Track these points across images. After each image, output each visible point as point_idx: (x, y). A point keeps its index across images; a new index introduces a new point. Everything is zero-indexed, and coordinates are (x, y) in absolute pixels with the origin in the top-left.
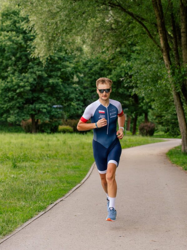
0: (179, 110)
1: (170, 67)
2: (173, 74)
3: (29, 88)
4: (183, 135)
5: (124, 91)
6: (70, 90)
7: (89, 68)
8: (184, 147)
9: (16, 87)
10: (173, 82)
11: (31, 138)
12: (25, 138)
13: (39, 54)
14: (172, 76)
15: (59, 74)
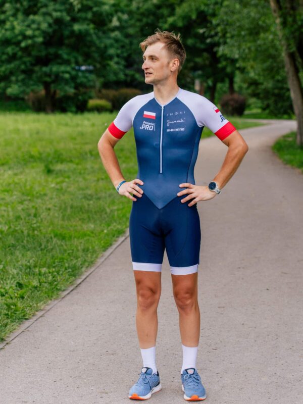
1: (279, 13)
2: (284, 24)
3: (40, 40)
5: (196, 42)
9: (20, 38)
10: (284, 37)
11: (49, 122)
12: (38, 121)
14: (283, 28)
15: (89, 15)
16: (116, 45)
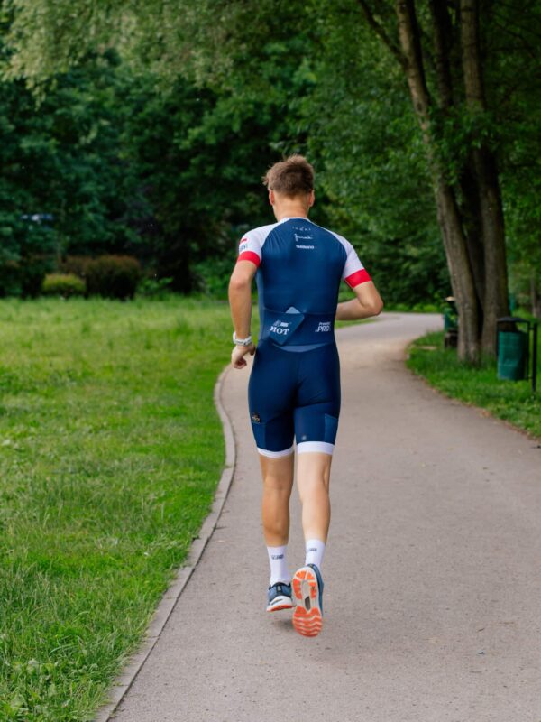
0: (452, 237)
1: (428, 111)
2: (438, 132)
4: (463, 309)
5: (240, 173)
6: (83, 170)
7: (134, 105)
8: (467, 347)
10: (439, 156)
13: (23, 68)
14: (436, 139)
15: (50, 123)
16: (95, 176)
